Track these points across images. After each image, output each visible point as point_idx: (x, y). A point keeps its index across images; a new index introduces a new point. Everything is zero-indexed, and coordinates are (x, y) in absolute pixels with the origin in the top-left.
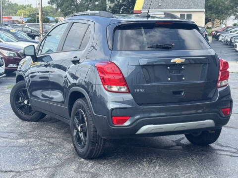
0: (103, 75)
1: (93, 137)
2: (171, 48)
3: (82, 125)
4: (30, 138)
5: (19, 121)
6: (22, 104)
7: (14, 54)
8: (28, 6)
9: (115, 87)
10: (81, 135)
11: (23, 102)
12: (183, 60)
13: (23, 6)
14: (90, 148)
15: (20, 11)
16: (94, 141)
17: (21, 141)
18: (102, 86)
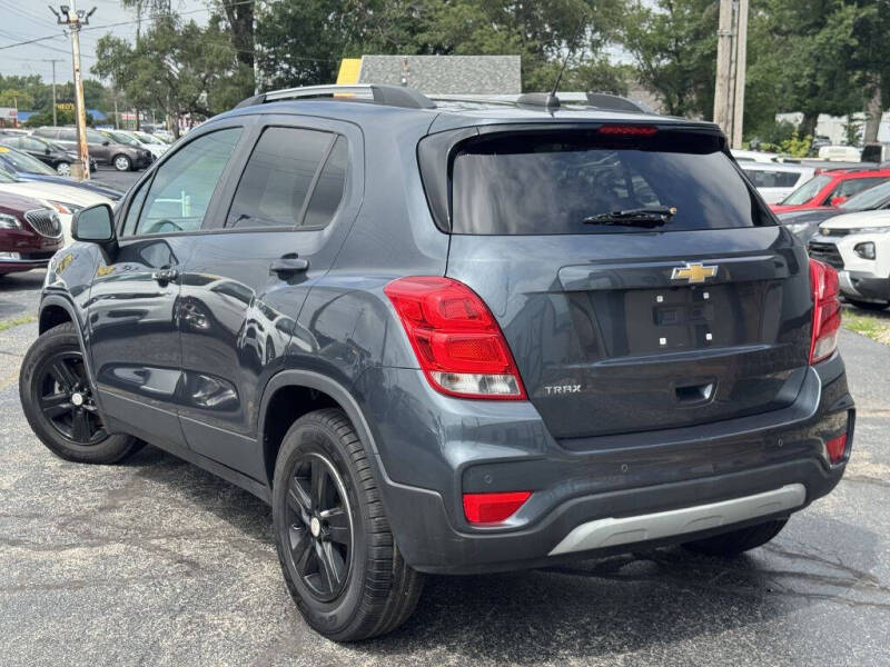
0: (424, 333)
1: (381, 566)
2: (661, 223)
3: (324, 513)
4: (106, 540)
5: (54, 463)
6: (64, 406)
7: (11, 221)
8: (31, 79)
9: (471, 376)
10: (325, 551)
11: (68, 399)
12: (713, 271)
13: (15, 79)
14: (366, 608)
15: (7, 93)
16: (381, 584)
17: (77, 558)
18: (421, 374)
